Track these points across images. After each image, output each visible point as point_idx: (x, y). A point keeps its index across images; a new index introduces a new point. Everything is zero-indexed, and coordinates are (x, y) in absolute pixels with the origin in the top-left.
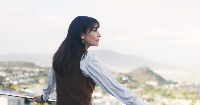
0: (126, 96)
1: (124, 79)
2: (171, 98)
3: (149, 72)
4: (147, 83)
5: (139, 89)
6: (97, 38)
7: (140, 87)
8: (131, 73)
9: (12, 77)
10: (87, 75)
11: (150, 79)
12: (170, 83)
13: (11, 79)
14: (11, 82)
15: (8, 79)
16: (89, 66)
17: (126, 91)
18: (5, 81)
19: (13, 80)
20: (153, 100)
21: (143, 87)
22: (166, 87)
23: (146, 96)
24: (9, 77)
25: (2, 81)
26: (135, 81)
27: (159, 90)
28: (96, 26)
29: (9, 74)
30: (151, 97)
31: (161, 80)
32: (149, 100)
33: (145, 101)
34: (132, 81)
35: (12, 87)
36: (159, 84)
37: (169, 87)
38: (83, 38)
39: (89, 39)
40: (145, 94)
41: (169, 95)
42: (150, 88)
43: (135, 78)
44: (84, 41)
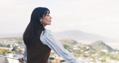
0: (69, 58)
1: (87, 48)
2: (116, 60)
3: (103, 44)
4: (101, 50)
5: (96, 54)
6: (50, 20)
7: (97, 53)
8: (91, 44)
9: (21, 46)
10: (45, 44)
11: (103, 48)
12: (115, 50)
13: (21, 47)
14: (21, 49)
15: (19, 47)
16: (47, 38)
17: (69, 55)
18: (18, 48)
19: (22, 48)
20: (105, 61)
21: (99, 53)
22: (113, 53)
23: (101, 59)
24: (20, 46)
25: (16, 49)
26: (94, 49)
27: (109, 55)
28: (48, 13)
29: (20, 45)
30: (104, 59)
31: (110, 49)
32: (102, 61)
33: (100, 62)
34: (92, 49)
35: (21, 52)
36: (109, 52)
37: (115, 53)
38: (41, 21)
39: (45, 21)
40: (100, 57)
41: (115, 58)
42: (103, 54)
43: (94, 47)
44: (42, 23)
